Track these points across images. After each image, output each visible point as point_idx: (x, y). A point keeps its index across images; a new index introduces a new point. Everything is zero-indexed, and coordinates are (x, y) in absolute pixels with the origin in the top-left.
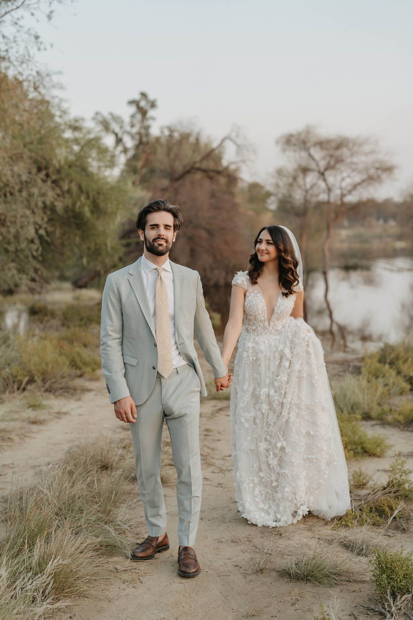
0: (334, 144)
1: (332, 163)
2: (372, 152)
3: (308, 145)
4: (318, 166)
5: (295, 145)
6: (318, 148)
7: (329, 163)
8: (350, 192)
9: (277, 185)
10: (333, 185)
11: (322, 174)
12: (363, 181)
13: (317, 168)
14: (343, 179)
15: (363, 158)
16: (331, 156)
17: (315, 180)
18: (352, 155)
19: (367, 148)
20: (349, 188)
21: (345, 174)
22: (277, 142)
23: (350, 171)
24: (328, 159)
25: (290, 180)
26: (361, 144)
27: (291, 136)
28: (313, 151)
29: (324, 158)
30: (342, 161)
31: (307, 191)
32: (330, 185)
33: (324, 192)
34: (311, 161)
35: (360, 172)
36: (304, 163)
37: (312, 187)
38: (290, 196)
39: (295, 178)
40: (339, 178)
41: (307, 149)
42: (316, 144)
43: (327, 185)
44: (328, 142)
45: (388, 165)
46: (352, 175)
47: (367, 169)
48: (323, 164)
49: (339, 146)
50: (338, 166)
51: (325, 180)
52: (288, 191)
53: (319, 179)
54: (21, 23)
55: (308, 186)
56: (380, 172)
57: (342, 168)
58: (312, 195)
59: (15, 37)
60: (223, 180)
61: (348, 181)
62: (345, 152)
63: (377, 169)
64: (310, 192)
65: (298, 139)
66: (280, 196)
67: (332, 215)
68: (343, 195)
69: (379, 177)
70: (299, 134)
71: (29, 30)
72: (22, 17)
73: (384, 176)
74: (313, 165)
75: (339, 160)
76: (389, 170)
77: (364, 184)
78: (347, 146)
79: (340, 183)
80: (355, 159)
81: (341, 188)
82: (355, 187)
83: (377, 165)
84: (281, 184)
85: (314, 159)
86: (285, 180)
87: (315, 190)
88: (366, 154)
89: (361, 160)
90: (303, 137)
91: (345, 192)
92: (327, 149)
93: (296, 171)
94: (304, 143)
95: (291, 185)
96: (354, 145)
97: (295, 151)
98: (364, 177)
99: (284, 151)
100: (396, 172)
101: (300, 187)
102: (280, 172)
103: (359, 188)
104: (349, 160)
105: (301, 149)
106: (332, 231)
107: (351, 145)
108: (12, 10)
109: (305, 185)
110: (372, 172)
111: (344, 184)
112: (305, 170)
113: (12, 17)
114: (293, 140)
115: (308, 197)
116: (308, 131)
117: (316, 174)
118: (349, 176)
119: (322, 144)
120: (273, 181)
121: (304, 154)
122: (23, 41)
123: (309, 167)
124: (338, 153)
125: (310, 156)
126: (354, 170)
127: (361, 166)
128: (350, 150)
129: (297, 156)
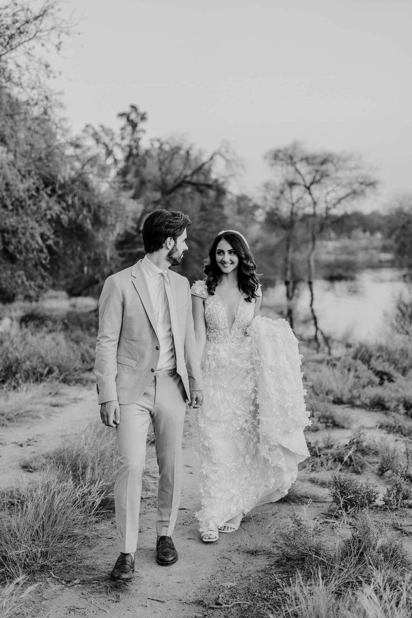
0: (319, 160)
1: (318, 177)
2: (356, 168)
3: (295, 160)
4: (304, 180)
5: (282, 160)
6: (304, 163)
7: (314, 177)
8: (335, 205)
9: (265, 199)
10: (319, 199)
11: (308, 188)
12: (348, 195)
13: (303, 183)
14: (328, 193)
15: (348, 174)
16: (317, 171)
17: (301, 194)
18: (337, 170)
19: (351, 164)
20: (334, 201)
21: (330, 189)
22: (265, 157)
23: (334, 185)
24: (313, 174)
25: (278, 194)
26: (345, 160)
27: (279, 151)
28: (299, 166)
29: (310, 173)
30: (327, 176)
31: (293, 205)
32: (315, 199)
33: (309, 206)
34: (298, 176)
35: (344, 187)
36: (291, 178)
37: (298, 201)
38: (277, 209)
39: (282, 192)
40: (324, 191)
41: (293, 164)
42: (302, 160)
43: (313, 199)
44: (314, 157)
45: (372, 180)
46: (337, 189)
47: (350, 184)
48: (308, 179)
49: (324, 162)
50: (323, 180)
51: (310, 194)
52: (276, 204)
53: (305, 192)
54: (32, 52)
55: (295, 200)
56: (363, 187)
57: (328, 183)
58: (298, 208)
59: (27, 66)
60: (212, 193)
61: (333, 195)
62: (329, 167)
63: (362, 183)
64: (296, 205)
65: (285, 155)
66: (268, 209)
67: (317, 228)
68: (328, 209)
69: (363, 191)
70: (287, 150)
71: (40, 59)
72: (34, 47)
73: (368, 190)
74: (299, 180)
75: (325, 175)
76: (372, 184)
77: (348, 198)
78: (332, 161)
79: (325, 197)
80: (339, 174)
81: (326, 202)
82: (339, 201)
83: (361, 180)
84: (269, 197)
85: (300, 174)
86: (272, 193)
87: (301, 204)
88: (350, 170)
89: (345, 175)
90: (290, 152)
91: (330, 205)
92: (313, 164)
93: (283, 185)
94: (291, 158)
95: (278, 198)
96: (339, 161)
97: (282, 166)
98: (348, 191)
99: (272, 165)
100: (379, 186)
101: (287, 201)
102: (267, 186)
103: (343, 201)
104: (333, 175)
105: (287, 164)
106: (318, 243)
107: (335, 161)
108: (25, 41)
109: (291, 198)
110: (356, 186)
111: (329, 198)
112: (292, 184)
113: (25, 47)
114: (281, 155)
115: (294, 210)
116: (294, 148)
117: (302, 188)
118: (333, 191)
119: (307, 160)
120: (261, 194)
121: (291, 169)
122: (35, 69)
123: (296, 181)
124: (323, 168)
125: (297, 170)
126: (338, 185)
127: (345, 181)
128: (334, 165)
129: (284, 170)
